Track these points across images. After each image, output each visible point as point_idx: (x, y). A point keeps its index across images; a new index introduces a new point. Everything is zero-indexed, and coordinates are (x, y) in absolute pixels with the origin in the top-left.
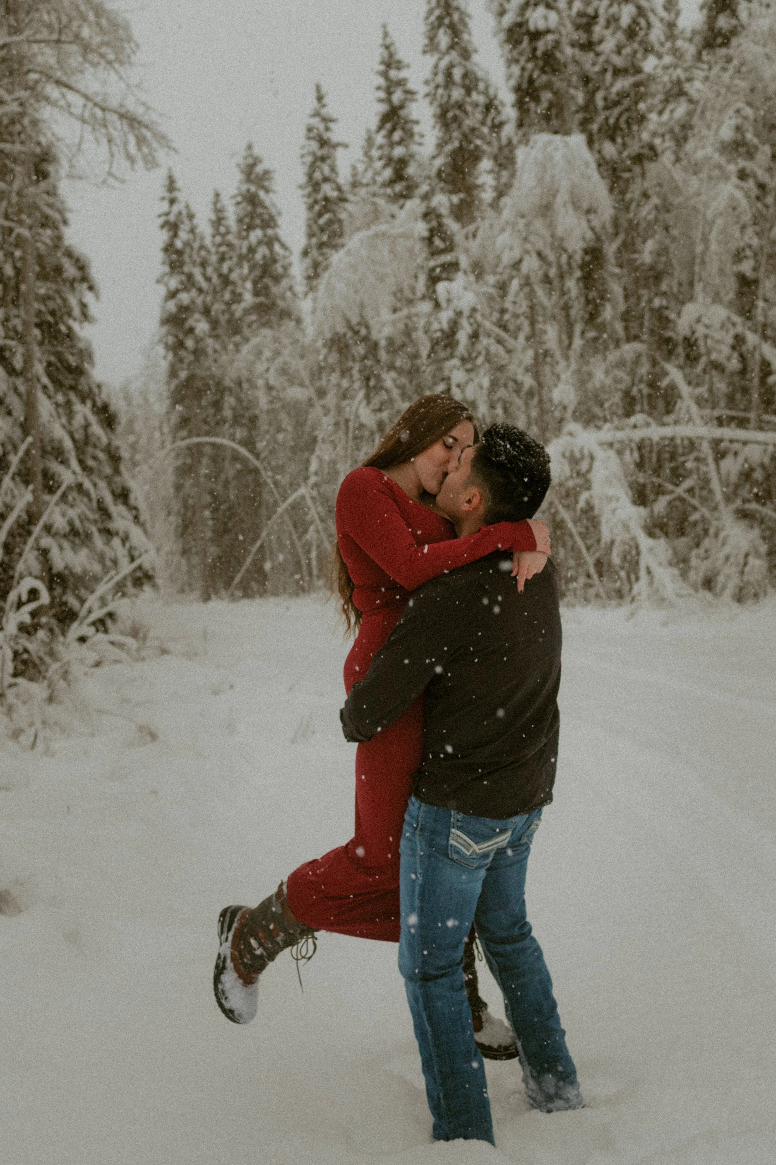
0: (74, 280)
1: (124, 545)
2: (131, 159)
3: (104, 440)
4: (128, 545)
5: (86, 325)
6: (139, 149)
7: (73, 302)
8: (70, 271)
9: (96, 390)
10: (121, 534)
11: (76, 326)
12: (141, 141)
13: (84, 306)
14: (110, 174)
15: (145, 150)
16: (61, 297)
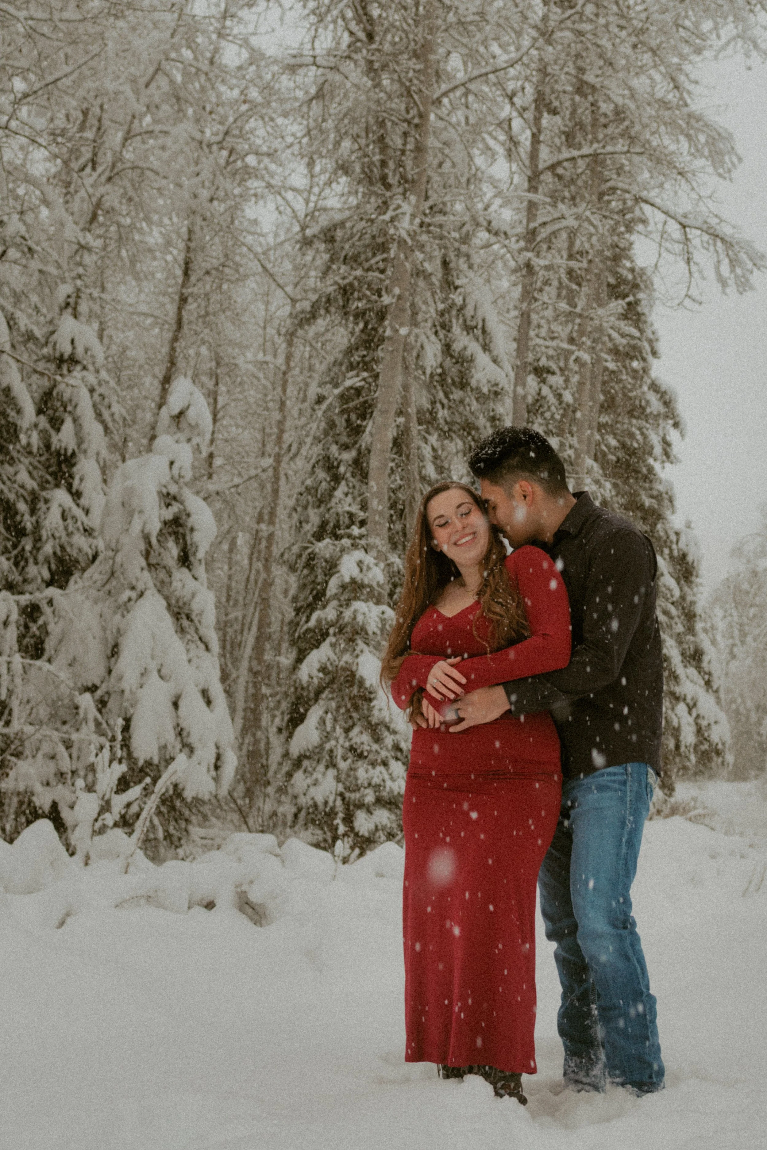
0: (659, 415)
1: (690, 712)
2: (723, 282)
3: (677, 593)
4: (694, 713)
5: (667, 465)
6: (733, 271)
7: (655, 439)
8: (655, 405)
9: (673, 538)
10: (689, 700)
11: (657, 466)
12: (734, 263)
13: (666, 444)
14: (687, 296)
15: (739, 271)
16: (642, 434)
